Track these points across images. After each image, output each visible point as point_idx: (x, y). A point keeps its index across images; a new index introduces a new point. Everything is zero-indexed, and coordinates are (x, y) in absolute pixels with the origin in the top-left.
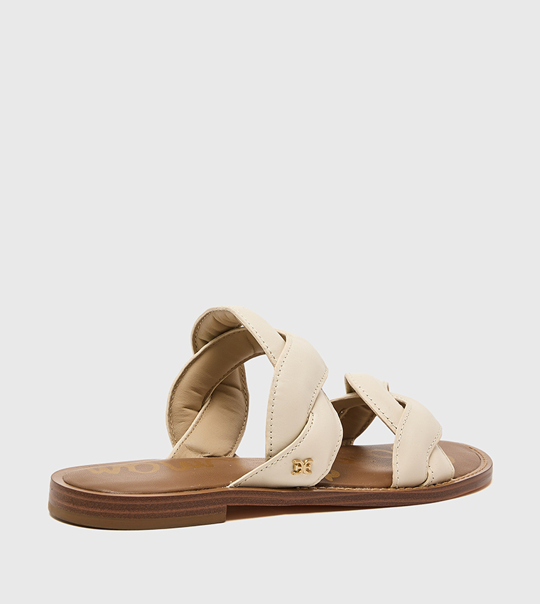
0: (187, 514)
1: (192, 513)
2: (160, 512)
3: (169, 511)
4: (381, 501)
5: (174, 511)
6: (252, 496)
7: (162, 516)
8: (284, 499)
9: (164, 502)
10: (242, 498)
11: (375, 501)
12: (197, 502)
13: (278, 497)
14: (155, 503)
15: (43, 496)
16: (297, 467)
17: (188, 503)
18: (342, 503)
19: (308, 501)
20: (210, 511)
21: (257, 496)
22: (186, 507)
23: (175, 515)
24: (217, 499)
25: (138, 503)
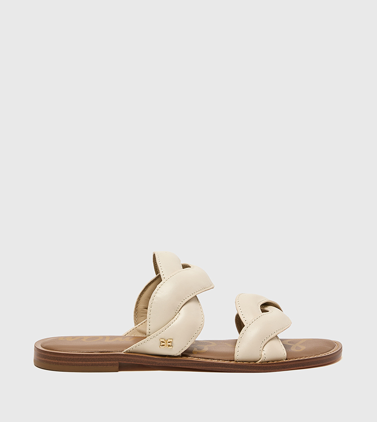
0: (92, 365)
1: (95, 365)
2: (75, 363)
3: (81, 362)
4: (224, 368)
5: (84, 363)
6: (134, 358)
7: (77, 365)
8: (157, 361)
9: (77, 357)
10: (128, 359)
11: (220, 368)
12: (99, 359)
13: (152, 360)
14: (72, 357)
15: (31, 356)
16: (162, 343)
17: (93, 359)
18: (197, 368)
19: (173, 364)
20: (107, 365)
21: (138, 358)
22: (92, 361)
23: (85, 365)
24: (112, 358)
25: (62, 357)
